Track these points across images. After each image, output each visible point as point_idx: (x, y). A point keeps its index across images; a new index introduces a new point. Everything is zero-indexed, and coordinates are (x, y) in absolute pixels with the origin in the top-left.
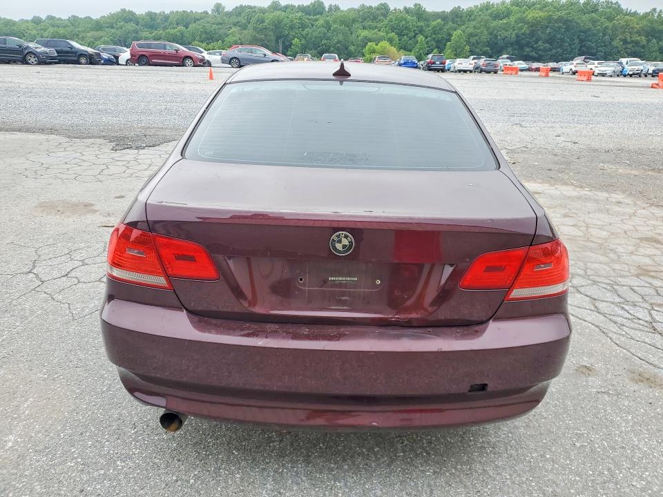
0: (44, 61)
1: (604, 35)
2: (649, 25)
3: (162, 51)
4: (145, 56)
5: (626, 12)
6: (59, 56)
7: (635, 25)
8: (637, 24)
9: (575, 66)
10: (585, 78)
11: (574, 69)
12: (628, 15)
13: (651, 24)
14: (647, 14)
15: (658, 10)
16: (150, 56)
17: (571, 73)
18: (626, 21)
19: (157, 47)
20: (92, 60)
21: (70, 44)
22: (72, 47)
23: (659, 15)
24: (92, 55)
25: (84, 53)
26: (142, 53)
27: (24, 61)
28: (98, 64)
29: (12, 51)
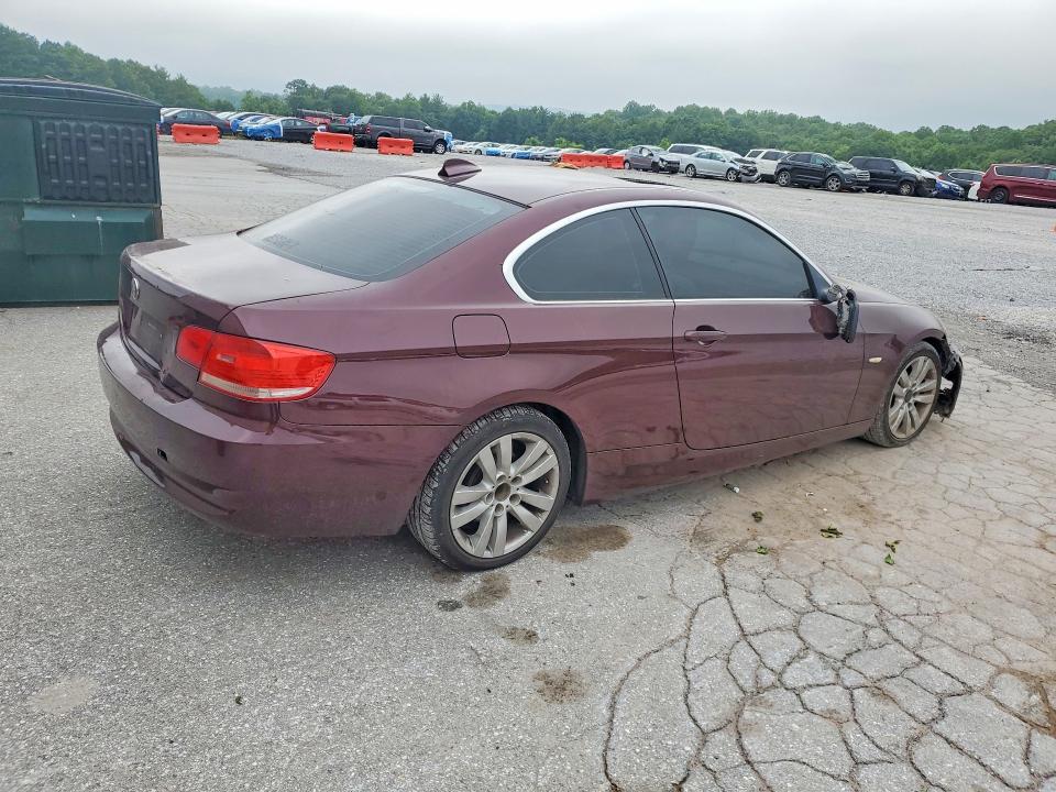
0: (849, 186)
3: (1037, 181)
4: (1004, 187)
6: (871, 181)
16: (1016, 187)
19: (1033, 173)
20: (919, 189)
21: (895, 165)
22: (896, 169)
24: (921, 182)
25: (912, 179)
26: (1000, 183)
27: (822, 186)
28: (925, 196)
29: (813, 172)
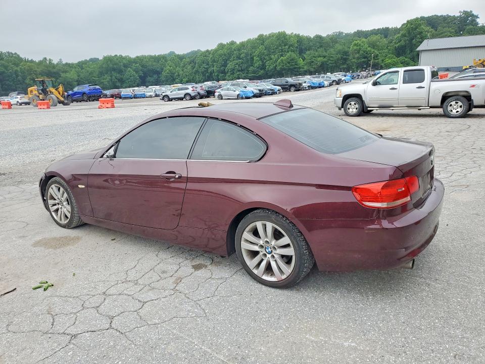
1: (17, 76)
2: (46, 68)
5: (25, 59)
7: (36, 69)
8: (38, 68)
9: (20, 99)
10: (45, 107)
11: (20, 101)
12: (27, 62)
13: (47, 68)
14: (41, 62)
15: (48, 59)
17: (18, 104)
18: (29, 67)
23: (50, 62)
